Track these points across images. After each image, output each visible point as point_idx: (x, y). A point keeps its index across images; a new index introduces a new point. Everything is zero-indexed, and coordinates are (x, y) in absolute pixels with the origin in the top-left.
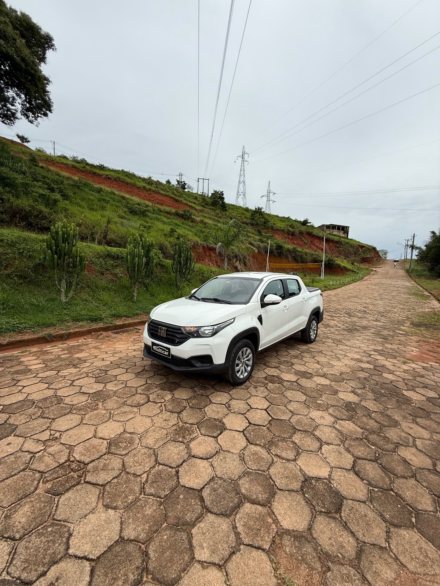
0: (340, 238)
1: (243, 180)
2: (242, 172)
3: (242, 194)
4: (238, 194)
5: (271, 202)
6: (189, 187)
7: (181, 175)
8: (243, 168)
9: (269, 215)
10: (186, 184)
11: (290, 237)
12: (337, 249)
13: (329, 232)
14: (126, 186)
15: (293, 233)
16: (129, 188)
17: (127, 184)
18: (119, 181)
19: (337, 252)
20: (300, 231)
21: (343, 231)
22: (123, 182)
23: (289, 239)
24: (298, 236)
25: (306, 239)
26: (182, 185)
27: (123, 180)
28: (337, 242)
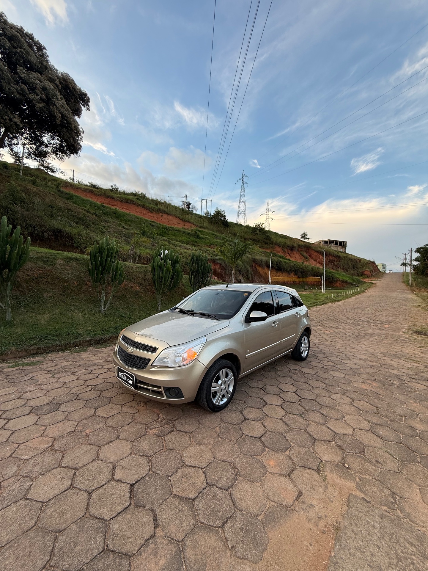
0: (338, 253)
1: (243, 200)
2: (242, 193)
3: (242, 213)
4: (238, 213)
5: (270, 220)
7: (186, 197)
8: (243, 189)
9: (269, 232)
10: (190, 204)
11: (289, 252)
12: (336, 263)
13: (326, 247)
14: (137, 207)
15: (292, 248)
16: (140, 209)
17: (138, 205)
18: (131, 203)
19: (336, 266)
20: (299, 246)
21: (340, 246)
22: (134, 204)
23: (288, 253)
24: (298, 251)
25: (305, 254)
26: (187, 205)
27: (134, 203)
28: (335, 256)
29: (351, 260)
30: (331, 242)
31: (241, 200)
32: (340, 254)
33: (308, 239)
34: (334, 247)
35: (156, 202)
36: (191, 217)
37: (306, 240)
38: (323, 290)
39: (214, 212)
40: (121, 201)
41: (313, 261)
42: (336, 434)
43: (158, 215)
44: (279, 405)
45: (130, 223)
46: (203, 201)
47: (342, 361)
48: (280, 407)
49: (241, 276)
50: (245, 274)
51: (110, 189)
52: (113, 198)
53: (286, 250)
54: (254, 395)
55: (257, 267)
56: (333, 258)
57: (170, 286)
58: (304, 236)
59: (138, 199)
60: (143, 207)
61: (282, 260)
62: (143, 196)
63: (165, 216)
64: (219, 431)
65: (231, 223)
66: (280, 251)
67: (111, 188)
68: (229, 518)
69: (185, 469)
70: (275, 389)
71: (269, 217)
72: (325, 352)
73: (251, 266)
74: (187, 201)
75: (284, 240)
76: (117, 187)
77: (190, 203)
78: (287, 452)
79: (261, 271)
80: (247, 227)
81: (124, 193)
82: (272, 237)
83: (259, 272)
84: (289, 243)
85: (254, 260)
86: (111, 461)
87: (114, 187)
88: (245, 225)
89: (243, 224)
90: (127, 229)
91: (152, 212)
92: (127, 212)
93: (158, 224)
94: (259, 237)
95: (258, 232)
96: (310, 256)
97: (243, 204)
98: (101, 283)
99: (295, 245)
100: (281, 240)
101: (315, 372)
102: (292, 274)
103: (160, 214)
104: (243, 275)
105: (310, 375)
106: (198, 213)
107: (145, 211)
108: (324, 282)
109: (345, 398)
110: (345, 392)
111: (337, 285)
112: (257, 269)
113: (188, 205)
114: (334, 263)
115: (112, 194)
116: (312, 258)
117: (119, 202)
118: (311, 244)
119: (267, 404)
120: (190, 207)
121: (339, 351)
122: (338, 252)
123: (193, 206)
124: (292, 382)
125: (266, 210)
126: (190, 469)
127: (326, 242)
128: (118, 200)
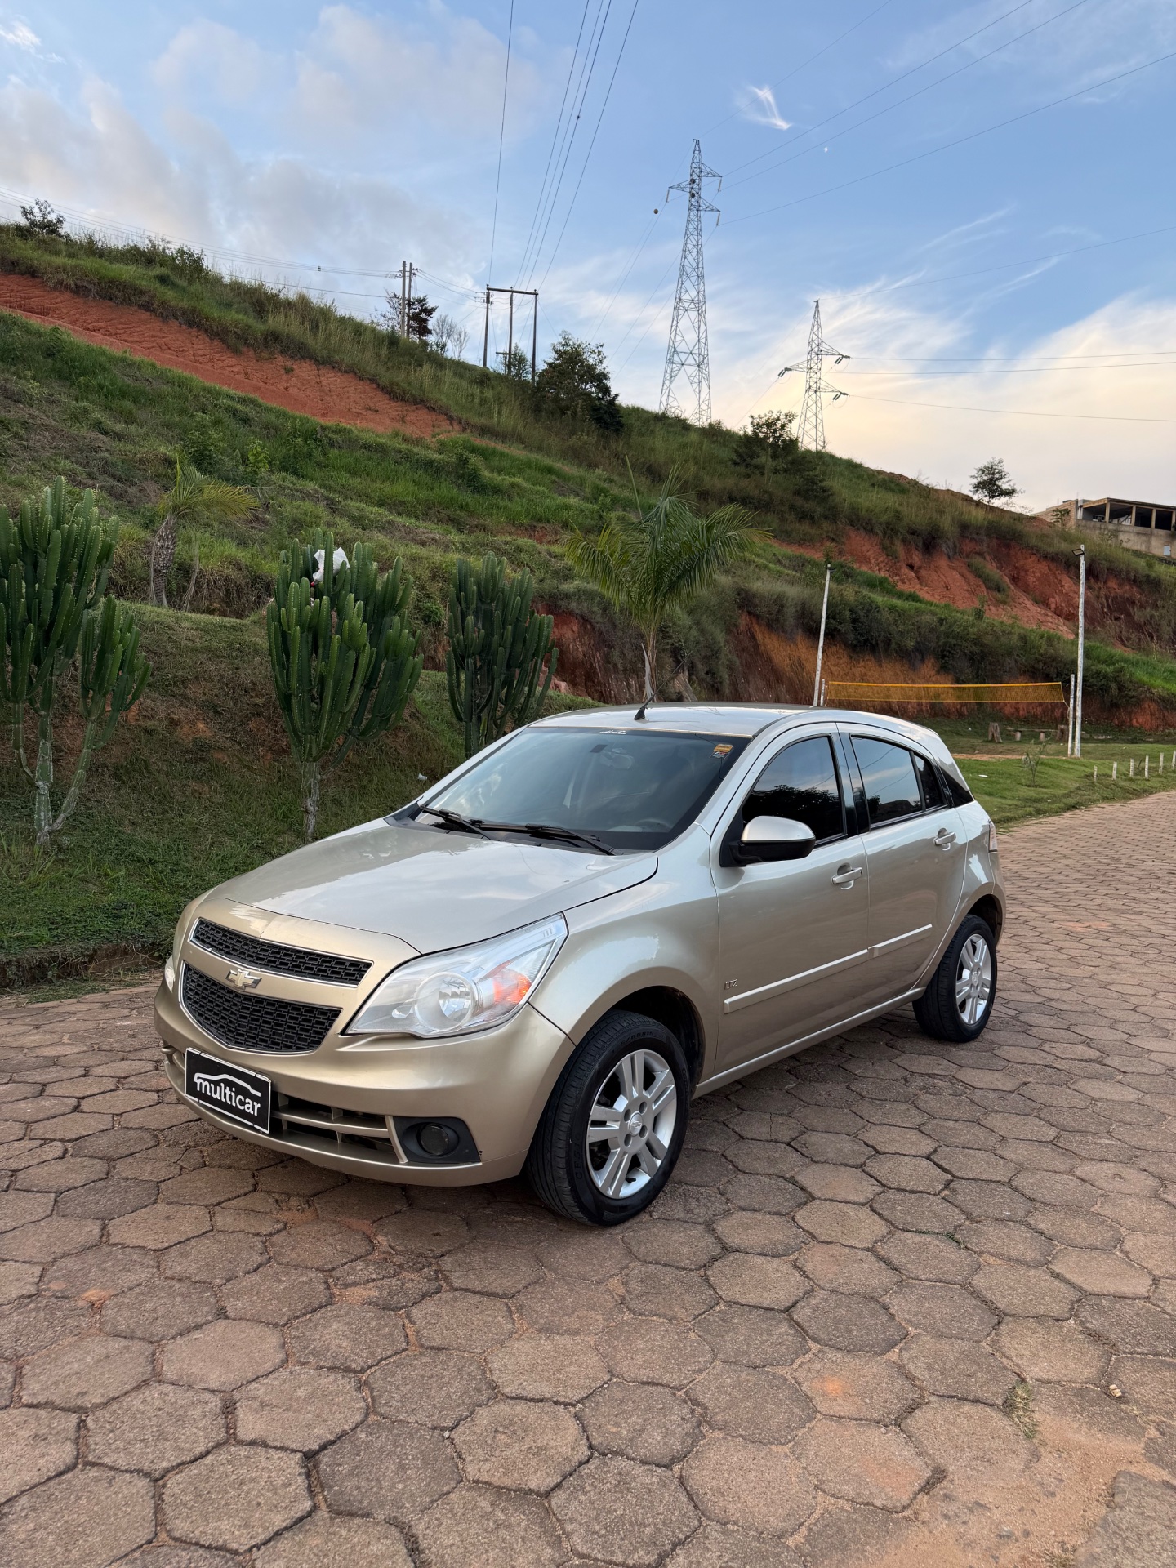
0: (1150, 565)
1: (693, 294)
2: (691, 259)
3: (691, 361)
4: (670, 361)
5: (826, 397)
6: (448, 330)
7: (407, 273)
8: (692, 241)
9: (822, 458)
10: (429, 312)
11: (917, 558)
12: (1139, 615)
13: (1095, 534)
14: (157, 324)
15: (929, 542)
16: (174, 335)
17: (166, 313)
18: (127, 301)
19: (1139, 628)
20: (964, 527)
21: (1162, 532)
22: (147, 307)
23: (911, 567)
24: (957, 552)
25: (991, 568)
26: (415, 317)
27: (145, 299)
28: (1136, 581)
30: (1120, 509)
31: (686, 297)
32: (1161, 570)
33: (1009, 493)
34: (1129, 537)
35: (259, 301)
36: (437, 380)
37: (997, 502)
38: (1074, 745)
39: (551, 357)
40: (78, 290)
41: (1028, 603)
42: (1083, 1296)
43: (266, 366)
44: (861, 1199)
45: (128, 404)
46: (495, 296)
47: (1133, 1041)
48: (866, 1209)
49: (684, 677)
50: (701, 667)
51: (18, 228)
52: (32, 273)
53: (900, 549)
54: (758, 1166)
55: (759, 636)
56: (1126, 591)
57: (358, 718)
58: (991, 482)
59: (163, 280)
60: (194, 320)
61: (879, 598)
62: (190, 269)
63: (305, 370)
64: (622, 1290)
65: (637, 412)
66: (871, 554)
67: (23, 222)
68: (681, 1543)
69: (504, 1408)
70: (847, 1145)
71: (822, 384)
72: (1064, 1007)
73: (730, 628)
74: (415, 295)
75: (892, 500)
76: (52, 217)
77: (430, 304)
78: (893, 1355)
79: (780, 651)
80: (714, 432)
81: (91, 248)
82: (834, 484)
83: (769, 660)
84: (915, 514)
85: (746, 601)
86: (214, 1385)
87: (38, 217)
88: (703, 422)
89: (693, 421)
90: (119, 437)
91: (236, 352)
92: (113, 347)
93: (269, 410)
94: (773, 484)
95: (764, 459)
96: (1014, 580)
97: (693, 314)
98: (32, 702)
99: (947, 523)
100: (873, 500)
101: (1017, 1083)
102: (928, 667)
103: (280, 360)
104: (692, 670)
105: (996, 1095)
106: (471, 357)
107: (201, 345)
108: (1076, 708)
109: (1131, 1174)
110: (1132, 1157)
111: (1142, 719)
112: (756, 647)
113: (419, 315)
114: (1128, 615)
115: (27, 251)
116: (1026, 590)
117: (67, 295)
118: (1019, 518)
119: (812, 1198)
120: (432, 324)
121: (1124, 1005)
122: (1151, 559)
123: (442, 323)
124: (918, 1120)
125: (806, 349)
126: (520, 1408)
127: (1094, 512)
128: (60, 286)
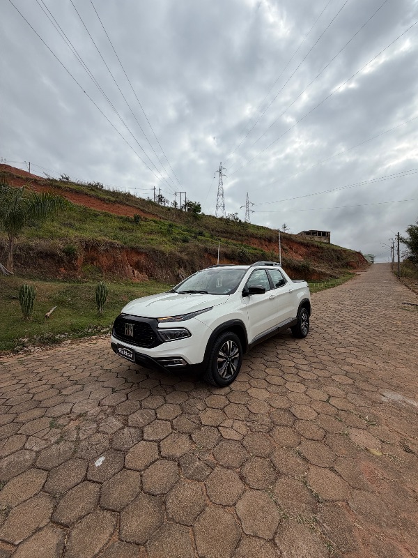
6: (166, 201)
11: (267, 243)
12: (319, 255)
13: (308, 238)
15: (270, 240)
19: (318, 257)
21: (324, 237)
24: (276, 242)
25: (284, 246)
28: (318, 247)
29: (335, 251)
31: (220, 193)
32: (323, 245)
33: (289, 230)
34: (317, 238)
35: (116, 194)
37: (286, 232)
41: (293, 253)
43: (114, 206)
53: (263, 243)
56: (316, 250)
58: (284, 227)
62: (100, 187)
66: (256, 243)
67: (61, 178)
71: (250, 210)
76: (68, 177)
80: (221, 219)
84: (266, 234)
85: (206, 250)
87: (65, 177)
89: (217, 217)
91: (106, 204)
94: (235, 229)
96: (290, 248)
97: (222, 197)
99: (274, 236)
103: (118, 205)
106: (169, 205)
111: (314, 277)
113: (161, 198)
116: (293, 250)
118: (291, 235)
122: (321, 243)
127: (308, 233)
128: (67, 191)
